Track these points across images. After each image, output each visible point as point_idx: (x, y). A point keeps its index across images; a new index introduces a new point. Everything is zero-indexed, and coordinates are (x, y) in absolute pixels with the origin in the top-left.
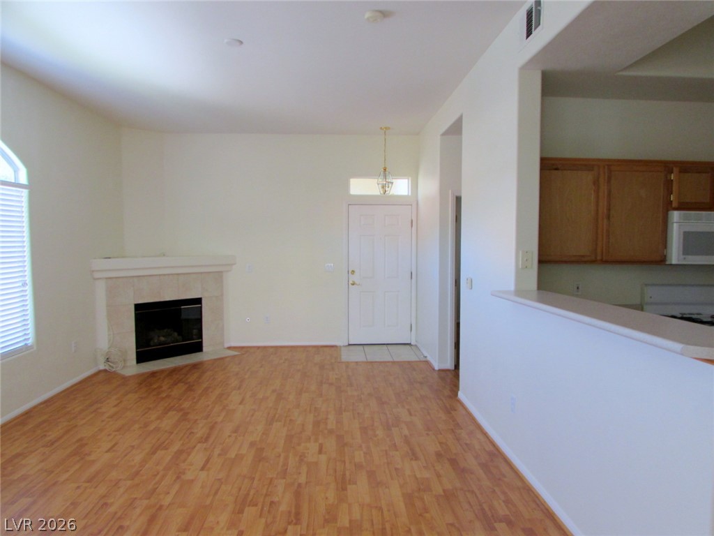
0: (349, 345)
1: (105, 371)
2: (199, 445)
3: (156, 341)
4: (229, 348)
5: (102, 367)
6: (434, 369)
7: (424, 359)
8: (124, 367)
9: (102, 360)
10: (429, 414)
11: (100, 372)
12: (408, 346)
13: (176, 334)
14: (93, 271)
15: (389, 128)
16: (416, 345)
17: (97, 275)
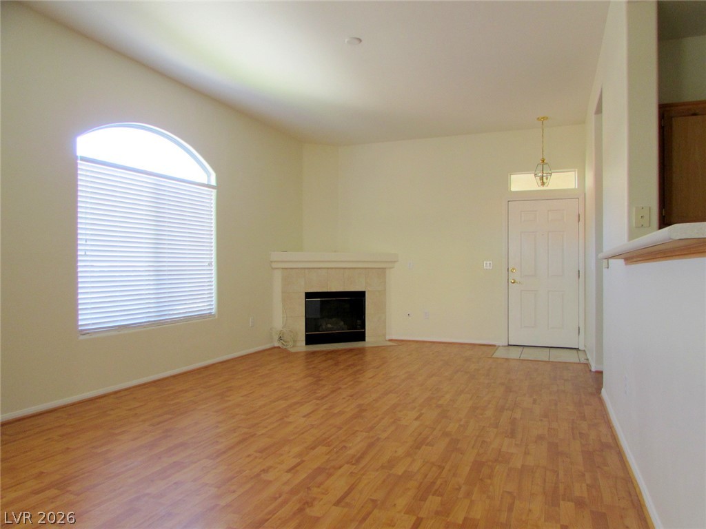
0: (509, 345)
1: (279, 347)
2: (314, 401)
3: (324, 327)
4: (391, 340)
5: (276, 344)
6: (590, 371)
7: (585, 362)
8: (293, 346)
9: (276, 337)
10: (556, 405)
11: (275, 348)
12: (575, 351)
13: (342, 323)
14: (272, 262)
15: (547, 118)
16: (584, 351)
17: (274, 265)
